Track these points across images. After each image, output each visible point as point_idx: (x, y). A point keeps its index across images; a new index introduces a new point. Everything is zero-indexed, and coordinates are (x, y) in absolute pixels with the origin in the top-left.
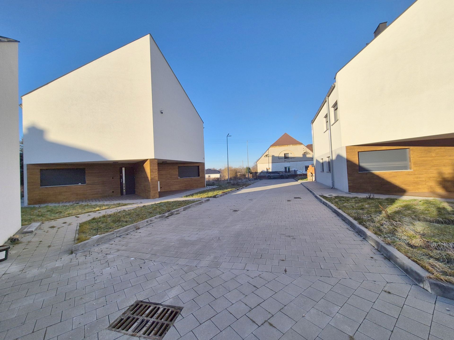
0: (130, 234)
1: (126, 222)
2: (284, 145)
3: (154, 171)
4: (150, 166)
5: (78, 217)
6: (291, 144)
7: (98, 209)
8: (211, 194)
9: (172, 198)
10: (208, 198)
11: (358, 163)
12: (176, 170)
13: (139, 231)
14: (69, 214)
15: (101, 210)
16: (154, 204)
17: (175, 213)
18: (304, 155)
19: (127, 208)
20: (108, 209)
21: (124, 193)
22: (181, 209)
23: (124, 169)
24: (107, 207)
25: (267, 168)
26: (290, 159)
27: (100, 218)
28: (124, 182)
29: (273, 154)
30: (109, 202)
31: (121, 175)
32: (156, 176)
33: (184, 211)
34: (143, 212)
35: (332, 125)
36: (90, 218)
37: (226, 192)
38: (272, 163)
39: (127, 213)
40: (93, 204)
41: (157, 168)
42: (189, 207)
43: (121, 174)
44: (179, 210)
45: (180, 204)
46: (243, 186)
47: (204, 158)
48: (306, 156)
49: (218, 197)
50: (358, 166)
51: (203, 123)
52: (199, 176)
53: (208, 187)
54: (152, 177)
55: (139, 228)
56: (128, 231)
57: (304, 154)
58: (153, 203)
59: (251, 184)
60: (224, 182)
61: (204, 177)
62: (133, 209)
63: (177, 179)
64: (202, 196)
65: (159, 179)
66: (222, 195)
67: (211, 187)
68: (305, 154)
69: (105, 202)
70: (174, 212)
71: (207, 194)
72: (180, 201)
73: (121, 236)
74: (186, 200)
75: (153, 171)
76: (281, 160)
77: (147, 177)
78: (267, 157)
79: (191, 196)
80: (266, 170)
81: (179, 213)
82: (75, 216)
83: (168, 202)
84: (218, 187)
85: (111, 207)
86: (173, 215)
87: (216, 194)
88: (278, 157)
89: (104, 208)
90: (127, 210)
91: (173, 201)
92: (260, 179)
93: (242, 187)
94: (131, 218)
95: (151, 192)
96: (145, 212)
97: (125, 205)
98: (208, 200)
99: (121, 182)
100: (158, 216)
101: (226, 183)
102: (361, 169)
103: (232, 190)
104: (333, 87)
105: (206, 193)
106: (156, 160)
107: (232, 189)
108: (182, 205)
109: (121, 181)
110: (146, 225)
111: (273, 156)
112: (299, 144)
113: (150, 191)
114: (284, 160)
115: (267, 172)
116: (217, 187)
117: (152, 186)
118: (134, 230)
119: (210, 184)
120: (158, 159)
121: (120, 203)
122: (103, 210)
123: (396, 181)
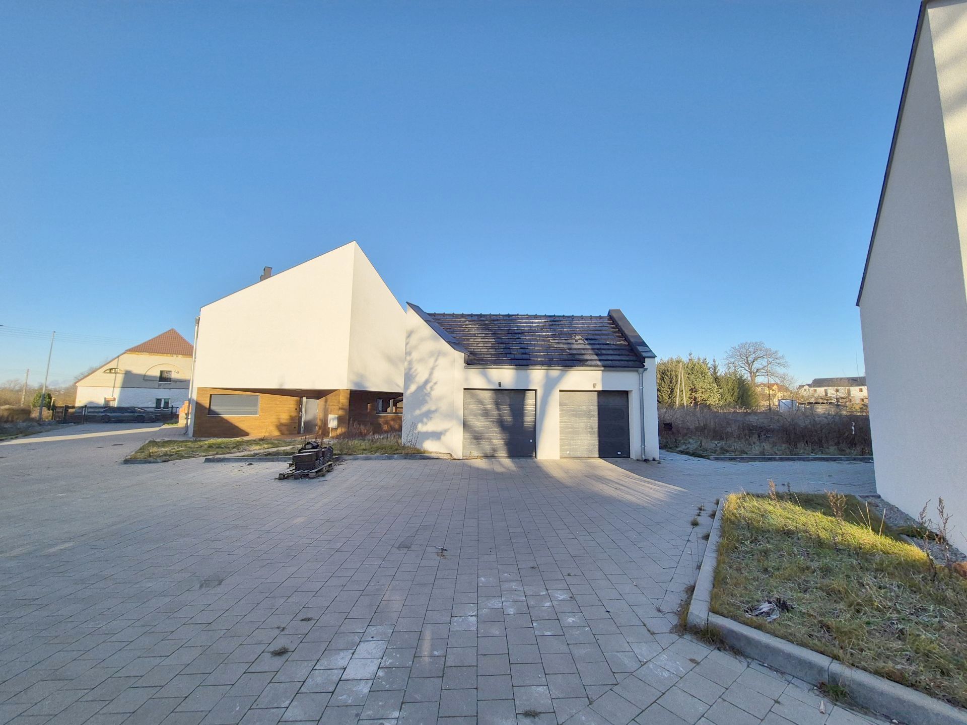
25: (104, 398)
26: (172, 382)
38: (122, 387)
76: (148, 382)
78: (113, 373)
80: (101, 403)
88: (142, 375)
111: (128, 373)
115: (105, 408)
123: (243, 426)
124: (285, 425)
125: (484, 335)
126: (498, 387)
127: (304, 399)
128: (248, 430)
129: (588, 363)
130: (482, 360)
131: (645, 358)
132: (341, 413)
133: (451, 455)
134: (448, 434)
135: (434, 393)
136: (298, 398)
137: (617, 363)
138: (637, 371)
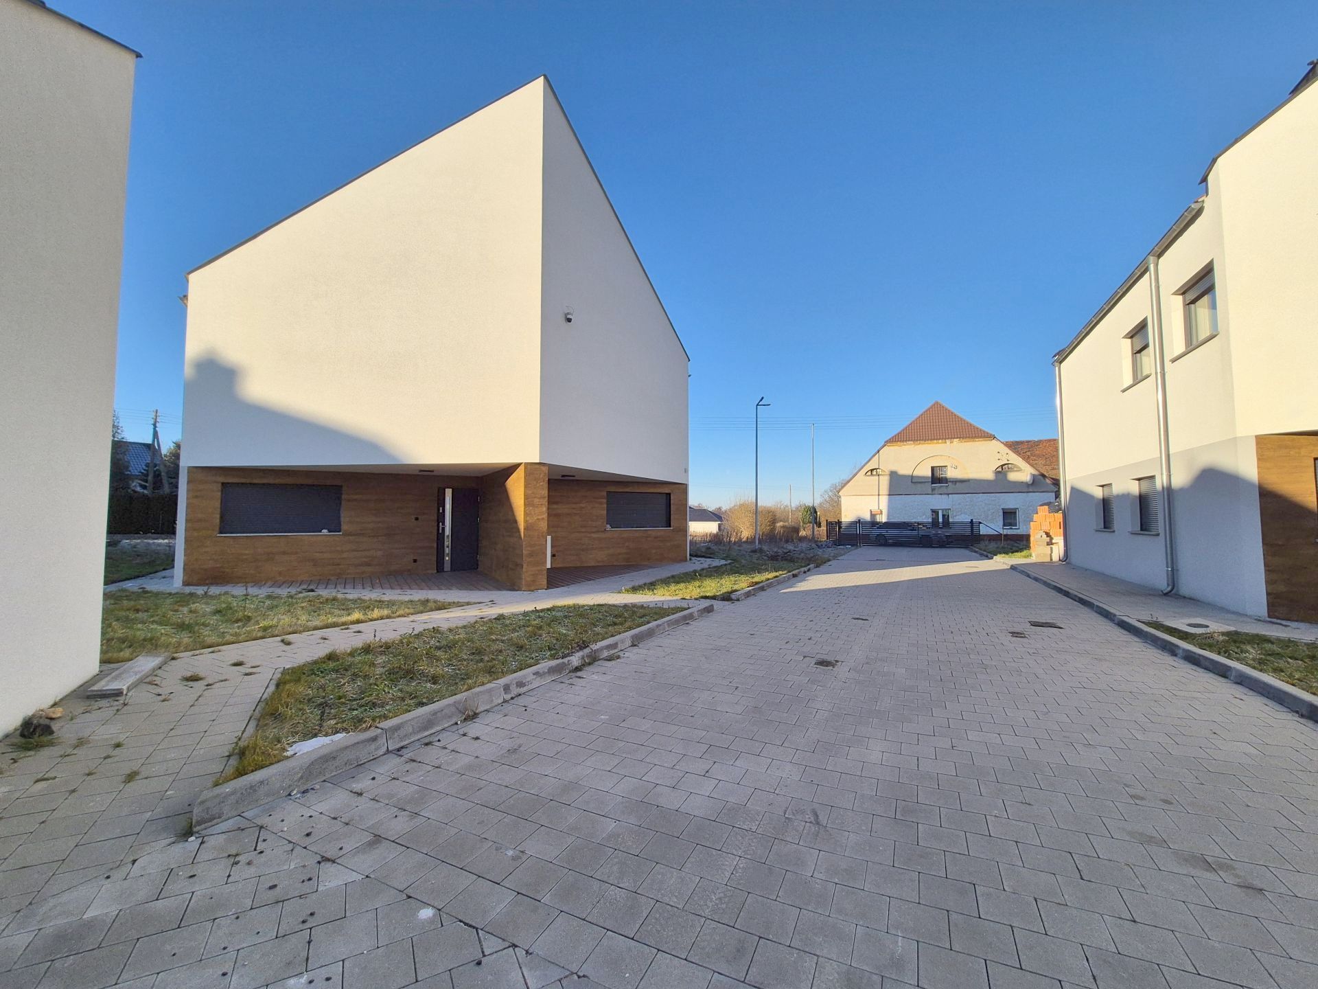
0: (439, 741)
1: (434, 680)
2: (931, 440)
3: (536, 501)
4: (526, 487)
5: (289, 644)
6: (957, 438)
7: (356, 615)
8: (712, 586)
9: (590, 593)
10: (707, 603)
11: (1313, 505)
12: (601, 503)
13: (474, 728)
14: (265, 629)
15: (366, 622)
16: (531, 609)
17: (605, 654)
18: (999, 472)
19: (448, 619)
20: (388, 617)
21: (447, 567)
22: (623, 641)
23: (449, 492)
24: (386, 612)
25: (871, 511)
26: (950, 484)
27: (352, 654)
28: (448, 531)
29: (894, 469)
30: (399, 591)
31: (441, 511)
32: (543, 519)
33: (635, 650)
34: (497, 640)
35: (1173, 361)
36: (321, 651)
37: (762, 582)
38: (889, 495)
39: (444, 643)
40: (350, 597)
41: (545, 492)
42: (650, 634)
43: (441, 508)
44: (616, 644)
45: (616, 616)
46: (809, 565)
47: (686, 471)
48: (1005, 475)
49: (738, 600)
51: (689, 360)
52: (669, 525)
53: (697, 562)
54: (530, 521)
55: (474, 716)
56: (432, 728)
57: (1000, 469)
58: (529, 607)
59: (829, 560)
60: (741, 548)
61: (684, 530)
62: (464, 627)
63: (602, 532)
64: (684, 590)
65: (552, 528)
66: (750, 591)
67: (706, 563)
68: (1002, 471)
69: (388, 592)
70: (602, 649)
71: (699, 587)
72: (614, 606)
73: (402, 748)
74: (634, 605)
75: (533, 501)
76: (919, 485)
77: (516, 522)
78: (874, 475)
79: (649, 589)
80: (867, 517)
81: (618, 657)
82: (279, 639)
83: (576, 608)
84: (729, 564)
85: (398, 614)
86: (596, 663)
87: (730, 590)
88: (909, 476)
89: (376, 613)
90: (444, 626)
91: (592, 604)
92: (852, 545)
93: (806, 569)
94: (454, 662)
95: (524, 570)
96: (503, 641)
97: (441, 607)
98: (709, 610)
99: (441, 531)
100: (544, 665)
101: (749, 550)
103: (776, 577)
104: (1194, 213)
105: (697, 583)
106: (545, 469)
107: (777, 574)
108: (627, 625)
109: (441, 528)
110: (500, 701)
111: (893, 475)
112: (984, 437)
113: (522, 566)
114: (929, 487)
115: (874, 524)
116: (723, 562)
117: (529, 549)
118: (456, 724)
119: (699, 553)
120: (550, 466)
121: (428, 601)
122: (371, 620)
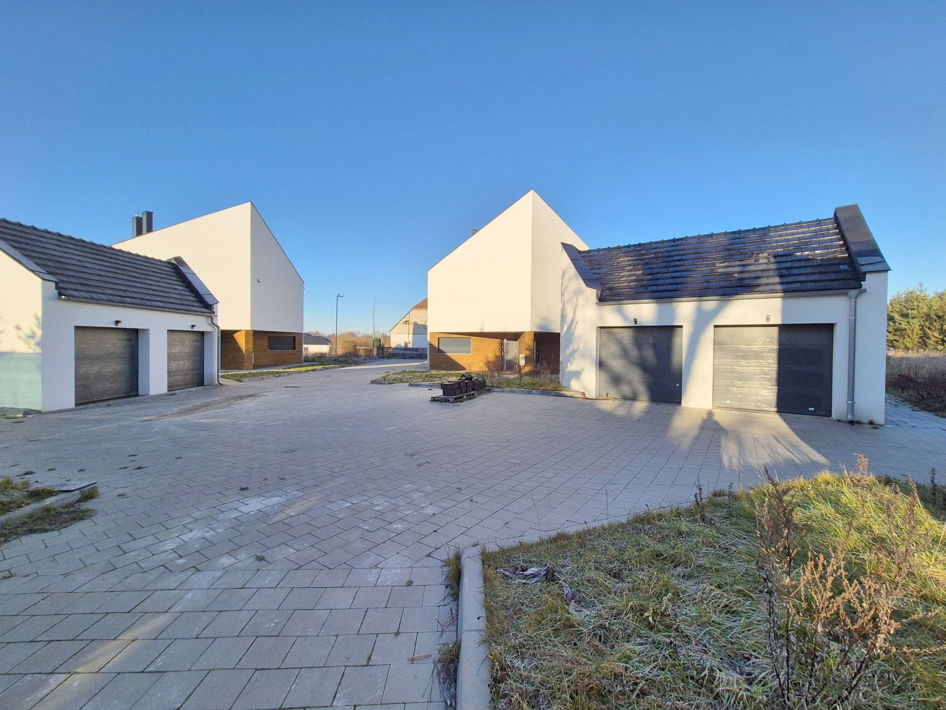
3: (249, 342)
4: (245, 337)
11: (437, 346)
12: (266, 341)
25: (405, 342)
29: (416, 321)
32: (251, 348)
38: (413, 334)
41: (252, 339)
47: (302, 328)
49: (317, 371)
50: (437, 350)
52: (295, 349)
53: (306, 363)
54: (247, 348)
61: (301, 351)
63: (267, 352)
65: (254, 350)
67: (309, 363)
75: (247, 340)
76: (420, 329)
77: (240, 348)
78: (407, 324)
80: (403, 345)
84: (319, 363)
92: (387, 358)
95: (246, 364)
101: (332, 360)
102: (439, 351)
106: (252, 332)
111: (415, 324)
113: (244, 362)
115: (406, 348)
116: (317, 363)
117: (247, 357)
123: (461, 362)
124: (491, 363)
125: (632, 267)
126: (634, 325)
127: (505, 341)
128: (465, 366)
129: (761, 288)
130: (618, 295)
131: (865, 273)
132: (527, 353)
133: (584, 394)
134: (583, 373)
135: (576, 333)
136: (500, 340)
137: (809, 285)
138: (846, 294)
